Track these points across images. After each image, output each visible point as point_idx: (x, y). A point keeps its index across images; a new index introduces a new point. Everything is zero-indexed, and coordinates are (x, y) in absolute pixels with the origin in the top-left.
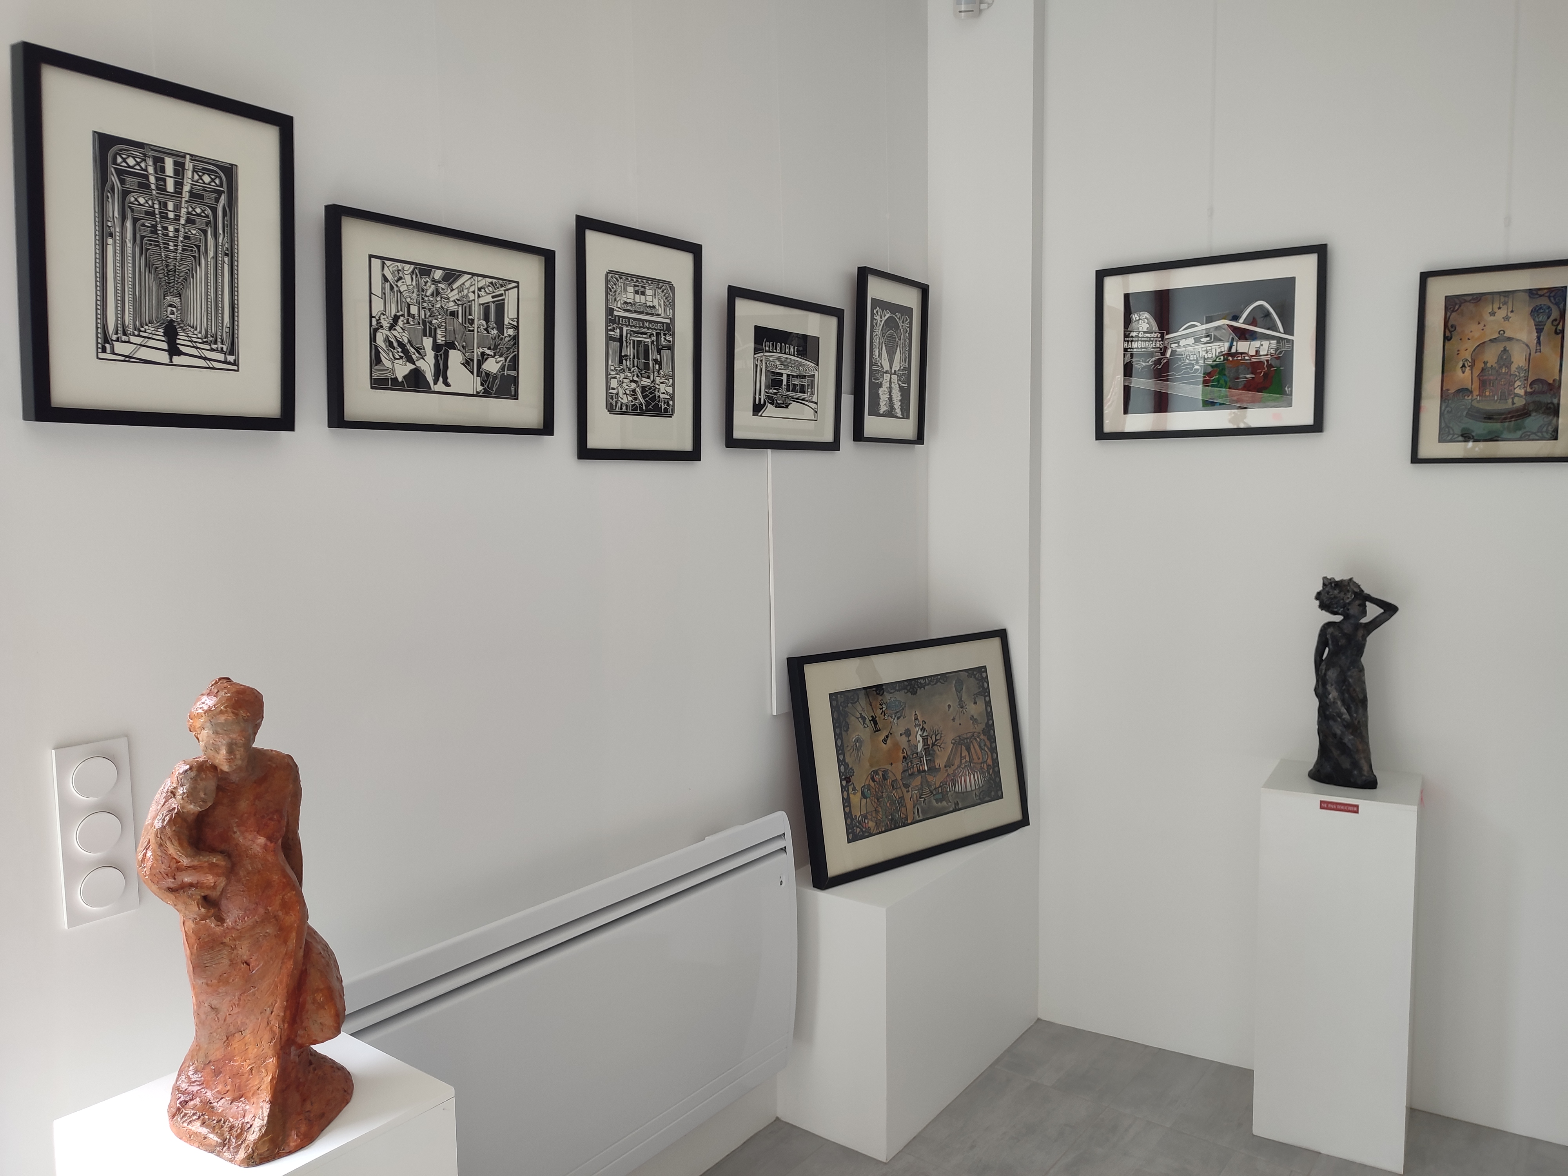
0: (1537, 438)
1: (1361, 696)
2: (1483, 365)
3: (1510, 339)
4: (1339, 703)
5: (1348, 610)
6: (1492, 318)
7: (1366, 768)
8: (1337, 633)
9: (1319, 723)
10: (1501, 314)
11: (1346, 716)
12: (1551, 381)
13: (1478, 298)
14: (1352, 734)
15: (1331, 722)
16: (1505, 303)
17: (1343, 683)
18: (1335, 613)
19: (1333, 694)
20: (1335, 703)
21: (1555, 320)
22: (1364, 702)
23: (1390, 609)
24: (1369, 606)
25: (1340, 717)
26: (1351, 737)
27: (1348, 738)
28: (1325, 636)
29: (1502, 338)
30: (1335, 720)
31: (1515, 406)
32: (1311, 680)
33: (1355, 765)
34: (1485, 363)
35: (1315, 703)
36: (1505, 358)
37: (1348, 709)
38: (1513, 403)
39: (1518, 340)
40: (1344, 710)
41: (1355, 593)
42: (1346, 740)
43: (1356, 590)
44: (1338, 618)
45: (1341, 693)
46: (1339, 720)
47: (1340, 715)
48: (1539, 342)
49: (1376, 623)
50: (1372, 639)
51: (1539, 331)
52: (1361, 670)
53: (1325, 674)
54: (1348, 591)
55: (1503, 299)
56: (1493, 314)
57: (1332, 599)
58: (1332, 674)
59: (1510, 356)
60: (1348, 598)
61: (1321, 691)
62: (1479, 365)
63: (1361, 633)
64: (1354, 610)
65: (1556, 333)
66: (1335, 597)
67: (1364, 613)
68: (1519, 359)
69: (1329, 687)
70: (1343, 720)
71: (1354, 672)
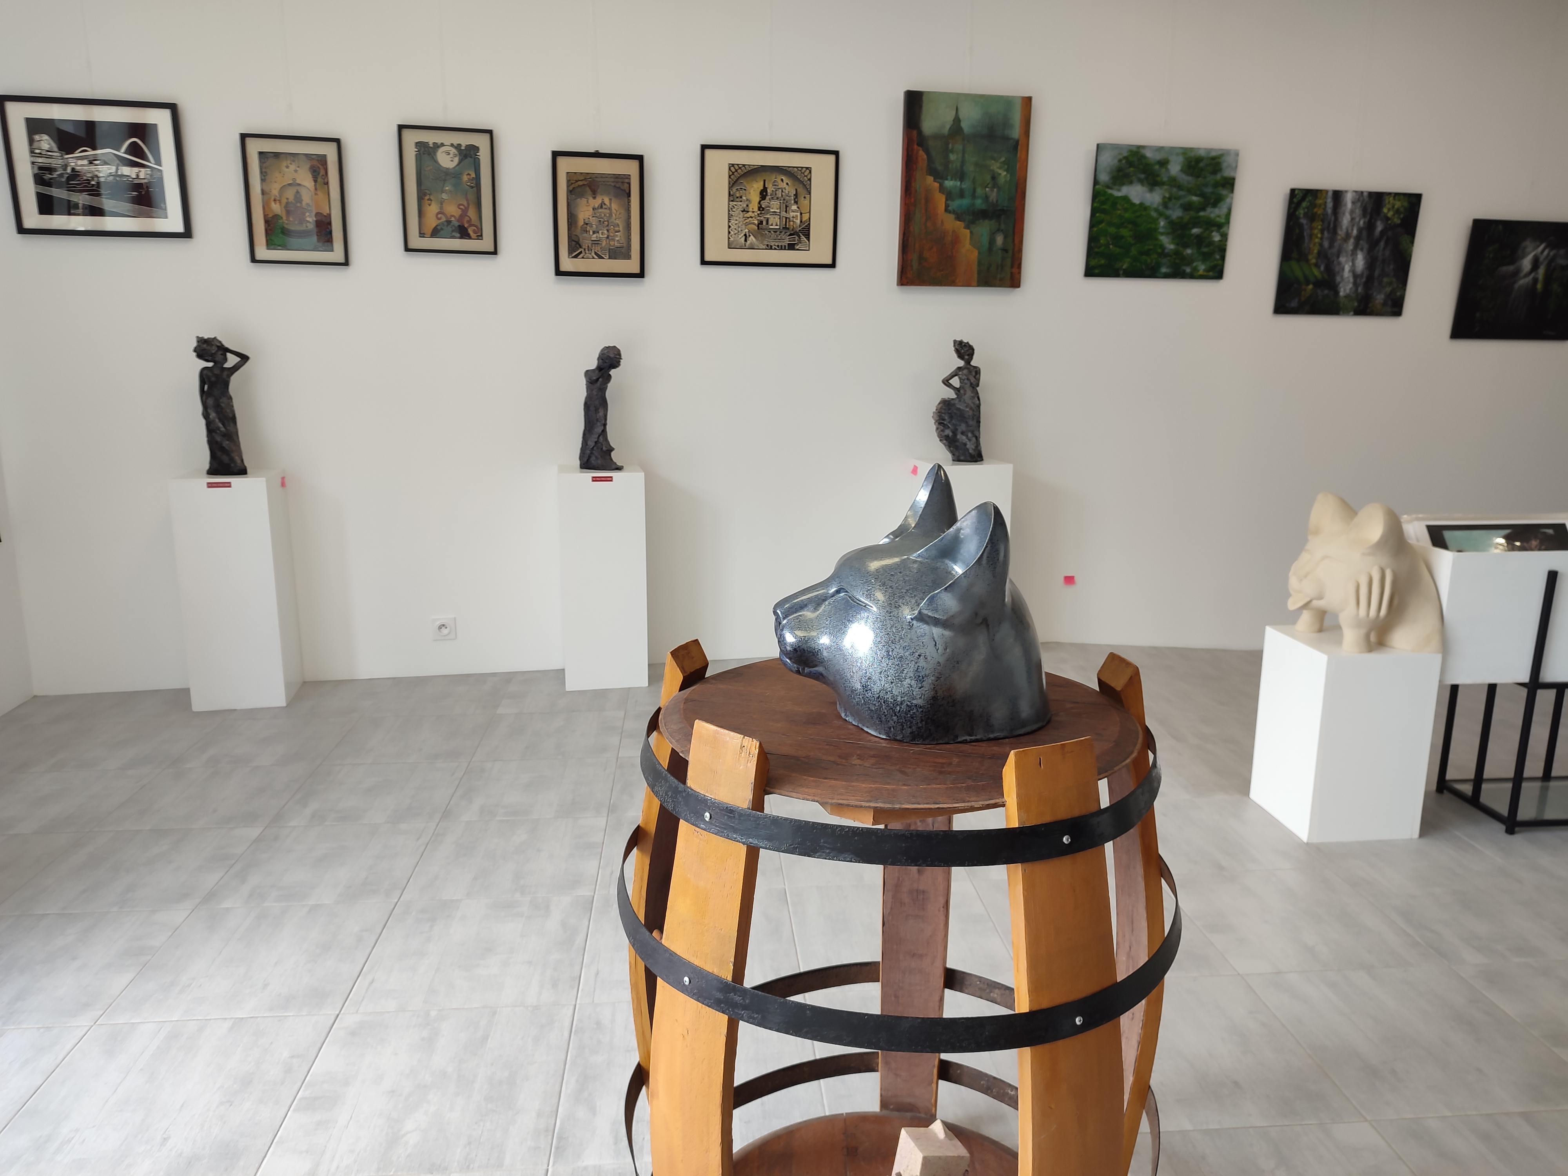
0: (322, 250)
1: (231, 415)
2: (286, 200)
3: (299, 185)
4: (217, 420)
5: (215, 358)
6: (287, 170)
7: (239, 461)
8: (210, 374)
9: (208, 436)
10: (293, 167)
11: (223, 429)
12: (325, 214)
13: (277, 155)
14: (228, 440)
15: (214, 434)
16: (294, 161)
17: (218, 408)
18: (207, 361)
19: (213, 415)
20: (214, 421)
21: (323, 175)
22: (234, 419)
23: (244, 358)
24: (229, 355)
25: (219, 430)
26: (228, 442)
27: (226, 443)
28: (204, 377)
29: (294, 184)
30: (216, 432)
31: (308, 228)
32: (199, 408)
33: (232, 460)
34: (287, 199)
35: (203, 422)
36: (298, 197)
37: (223, 425)
38: (307, 227)
39: (304, 186)
40: (220, 425)
41: (218, 347)
42: (224, 445)
43: (219, 345)
44: (210, 364)
45: (217, 412)
46: (218, 432)
47: (218, 428)
48: (316, 189)
49: (236, 368)
50: (235, 380)
51: (315, 181)
52: (230, 398)
53: (206, 402)
54: (213, 345)
55: (292, 158)
56: (287, 167)
57: (202, 350)
58: (210, 401)
59: (301, 196)
60: (213, 350)
61: (206, 415)
62: (284, 201)
63: (225, 373)
64: (219, 357)
65: (325, 184)
66: (205, 349)
67: (226, 360)
68: (306, 198)
69: (209, 411)
70: (221, 431)
71: (224, 400)
